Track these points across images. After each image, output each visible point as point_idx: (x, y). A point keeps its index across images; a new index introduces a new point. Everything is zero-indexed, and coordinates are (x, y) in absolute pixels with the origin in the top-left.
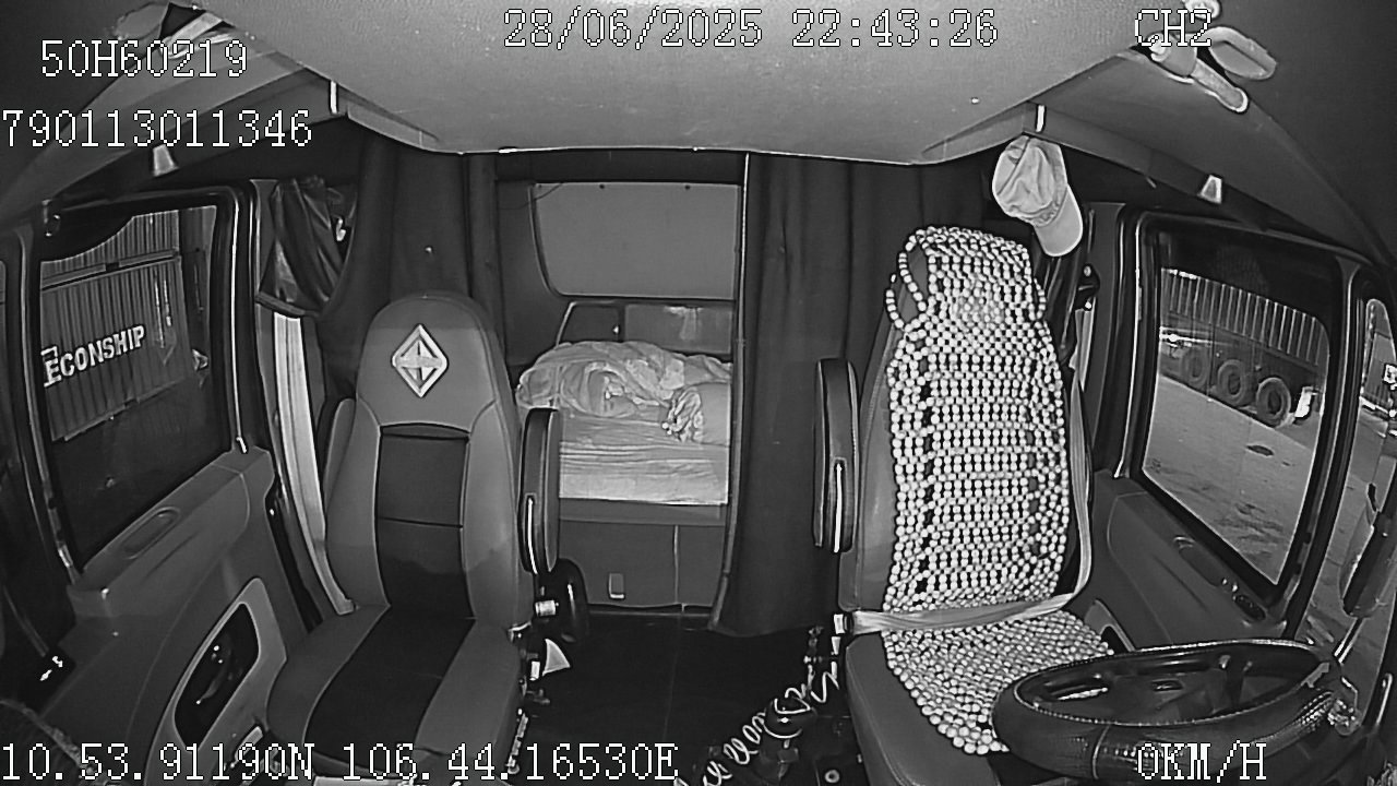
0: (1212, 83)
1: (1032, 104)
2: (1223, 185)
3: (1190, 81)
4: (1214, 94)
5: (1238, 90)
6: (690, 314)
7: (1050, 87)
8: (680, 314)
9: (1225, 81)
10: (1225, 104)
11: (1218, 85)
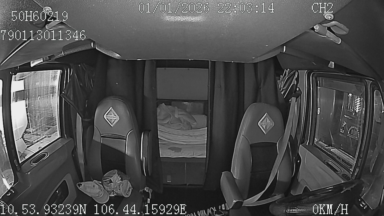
0: (331, 36)
1: (283, 45)
2: (334, 64)
3: (325, 36)
4: (332, 39)
5: (338, 37)
6: (189, 104)
7: (288, 41)
8: (186, 104)
9: (335, 36)
10: (335, 42)
11: (333, 37)
